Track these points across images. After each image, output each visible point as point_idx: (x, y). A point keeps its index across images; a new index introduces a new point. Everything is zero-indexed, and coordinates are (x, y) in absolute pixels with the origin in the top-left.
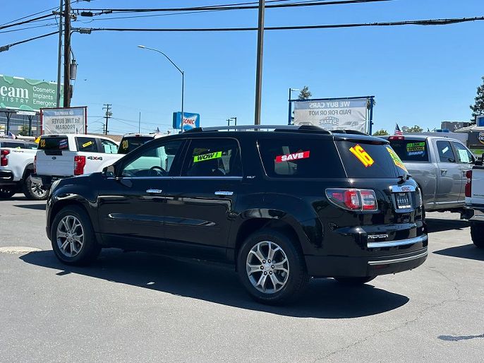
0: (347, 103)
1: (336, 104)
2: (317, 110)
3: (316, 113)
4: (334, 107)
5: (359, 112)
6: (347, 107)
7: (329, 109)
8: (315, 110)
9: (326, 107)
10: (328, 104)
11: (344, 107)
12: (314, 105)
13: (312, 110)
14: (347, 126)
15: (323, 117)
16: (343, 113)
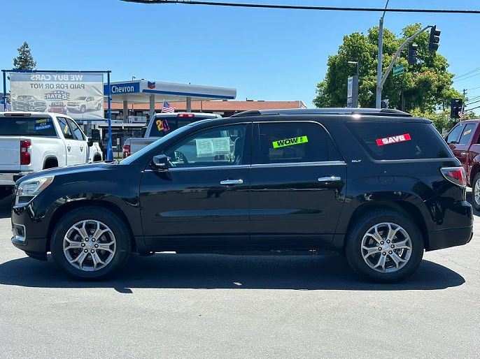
0: (80, 77)
1: (65, 77)
2: (41, 83)
3: (39, 86)
4: (64, 81)
5: (94, 87)
6: (79, 81)
7: (58, 83)
8: (38, 83)
9: (53, 80)
10: (55, 77)
11: (76, 81)
12: (37, 76)
13: (34, 83)
14: (82, 101)
15: (50, 90)
16: (75, 87)
